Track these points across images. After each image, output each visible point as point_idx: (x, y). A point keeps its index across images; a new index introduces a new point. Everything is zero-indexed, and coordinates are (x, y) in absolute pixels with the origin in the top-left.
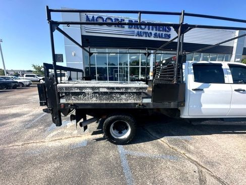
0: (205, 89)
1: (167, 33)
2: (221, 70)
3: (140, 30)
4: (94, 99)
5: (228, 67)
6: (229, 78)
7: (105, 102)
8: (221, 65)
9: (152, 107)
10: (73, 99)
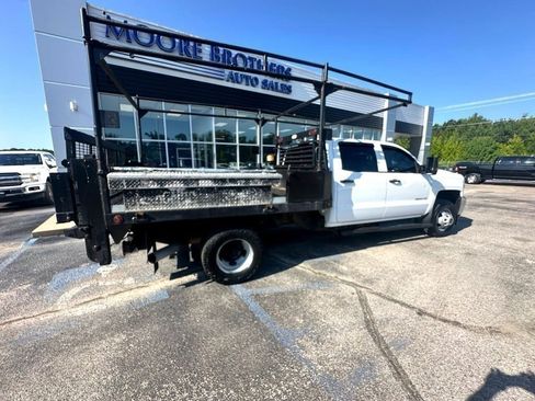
0: (355, 181)
1: (285, 83)
2: (373, 153)
4: (188, 201)
5: (381, 149)
6: (382, 164)
7: (208, 206)
8: (372, 146)
9: (287, 210)
10: (143, 203)
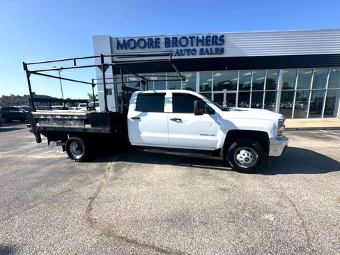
0: (141, 118)
1: (218, 47)
3: (180, 48)
4: (55, 124)
5: (171, 96)
6: (168, 107)
8: (164, 94)
10: (43, 123)
